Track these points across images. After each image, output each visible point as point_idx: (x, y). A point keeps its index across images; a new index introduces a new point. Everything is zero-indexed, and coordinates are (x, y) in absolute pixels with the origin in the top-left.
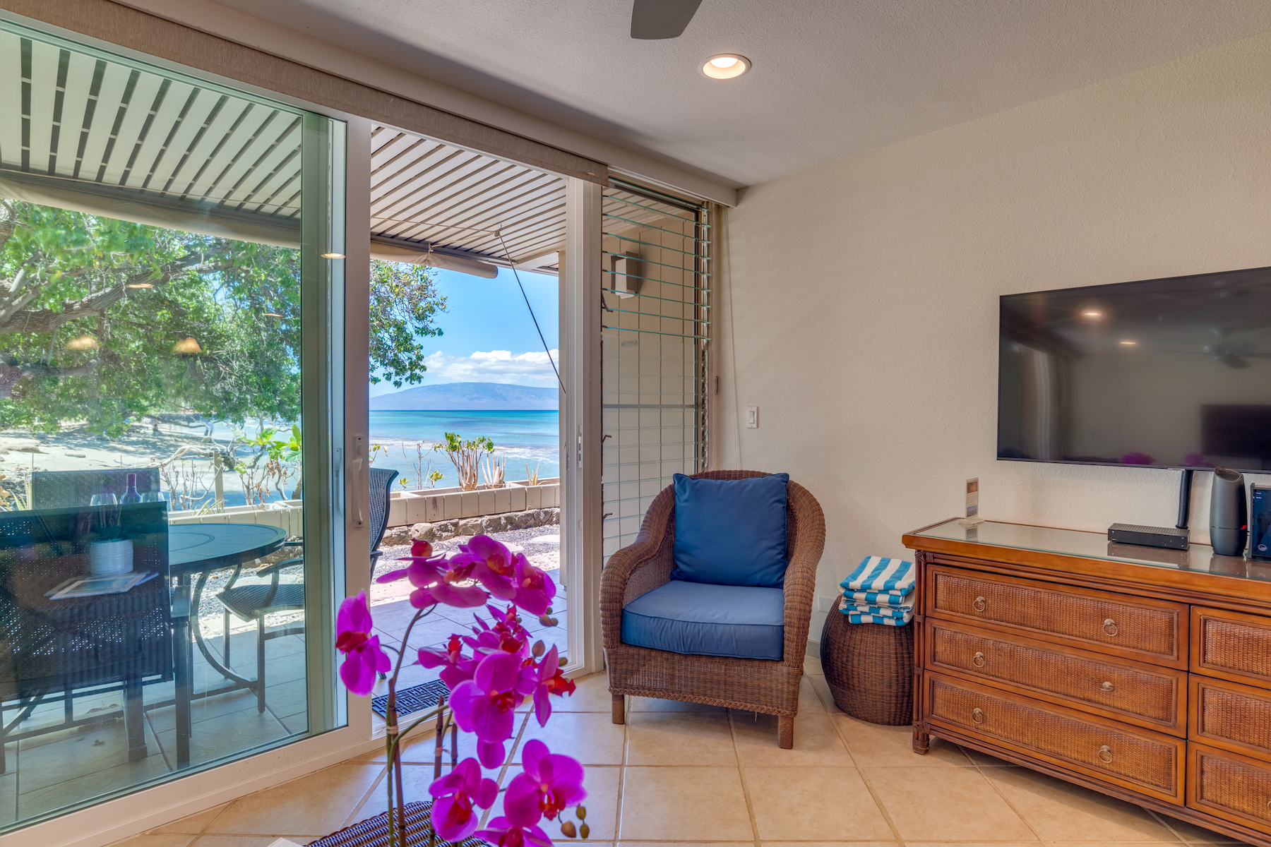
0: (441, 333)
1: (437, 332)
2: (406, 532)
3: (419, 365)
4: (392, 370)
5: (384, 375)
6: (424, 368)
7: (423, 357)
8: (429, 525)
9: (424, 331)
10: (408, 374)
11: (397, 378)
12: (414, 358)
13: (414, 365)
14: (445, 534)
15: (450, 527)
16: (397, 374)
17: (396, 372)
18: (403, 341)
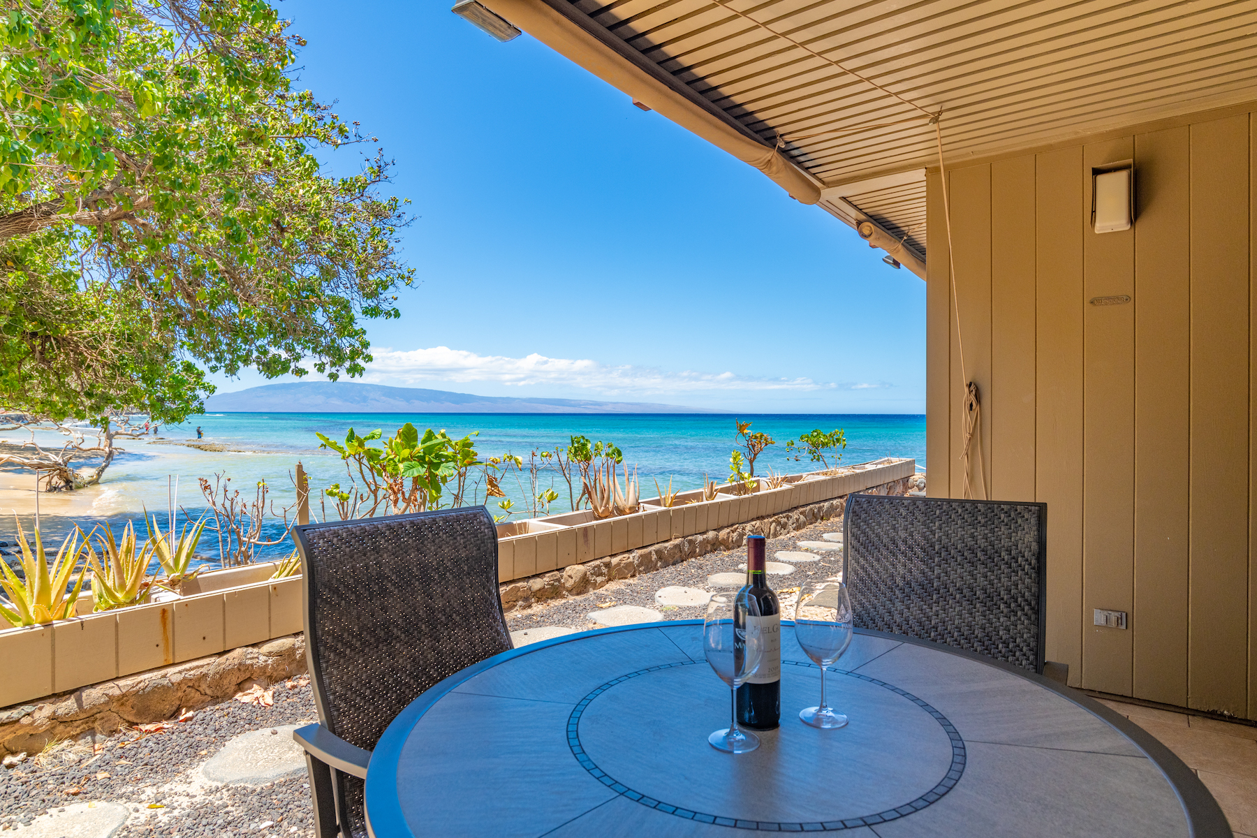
0: (397, 315)
1: (392, 312)
2: (558, 580)
3: (363, 353)
4: (325, 359)
5: (315, 365)
6: (369, 358)
7: (368, 344)
8: (581, 567)
9: (373, 312)
10: (347, 364)
11: (334, 370)
12: (357, 345)
13: (355, 354)
14: (599, 579)
15: (604, 570)
16: (333, 364)
17: (331, 362)
18: (344, 322)
